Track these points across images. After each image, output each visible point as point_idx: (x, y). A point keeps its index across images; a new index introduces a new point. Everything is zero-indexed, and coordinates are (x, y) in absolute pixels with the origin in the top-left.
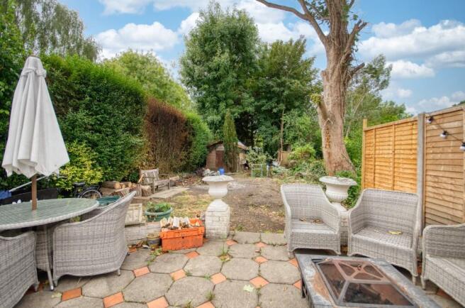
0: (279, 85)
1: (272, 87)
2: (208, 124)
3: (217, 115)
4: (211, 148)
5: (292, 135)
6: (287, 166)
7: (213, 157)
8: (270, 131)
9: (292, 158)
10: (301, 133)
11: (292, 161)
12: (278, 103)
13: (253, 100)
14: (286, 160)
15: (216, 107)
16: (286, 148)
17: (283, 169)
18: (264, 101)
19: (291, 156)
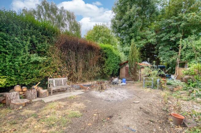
0: (177, 21)
1: (171, 23)
2: (124, 52)
3: (129, 46)
4: (123, 66)
5: (188, 55)
6: (182, 79)
7: (123, 71)
8: (169, 54)
9: (187, 74)
10: (198, 53)
11: (187, 77)
12: (175, 33)
13: (154, 34)
14: (181, 76)
15: (130, 42)
16: (183, 65)
17: (178, 82)
18: (164, 34)
19: (185, 72)
